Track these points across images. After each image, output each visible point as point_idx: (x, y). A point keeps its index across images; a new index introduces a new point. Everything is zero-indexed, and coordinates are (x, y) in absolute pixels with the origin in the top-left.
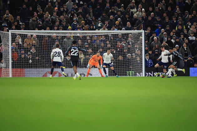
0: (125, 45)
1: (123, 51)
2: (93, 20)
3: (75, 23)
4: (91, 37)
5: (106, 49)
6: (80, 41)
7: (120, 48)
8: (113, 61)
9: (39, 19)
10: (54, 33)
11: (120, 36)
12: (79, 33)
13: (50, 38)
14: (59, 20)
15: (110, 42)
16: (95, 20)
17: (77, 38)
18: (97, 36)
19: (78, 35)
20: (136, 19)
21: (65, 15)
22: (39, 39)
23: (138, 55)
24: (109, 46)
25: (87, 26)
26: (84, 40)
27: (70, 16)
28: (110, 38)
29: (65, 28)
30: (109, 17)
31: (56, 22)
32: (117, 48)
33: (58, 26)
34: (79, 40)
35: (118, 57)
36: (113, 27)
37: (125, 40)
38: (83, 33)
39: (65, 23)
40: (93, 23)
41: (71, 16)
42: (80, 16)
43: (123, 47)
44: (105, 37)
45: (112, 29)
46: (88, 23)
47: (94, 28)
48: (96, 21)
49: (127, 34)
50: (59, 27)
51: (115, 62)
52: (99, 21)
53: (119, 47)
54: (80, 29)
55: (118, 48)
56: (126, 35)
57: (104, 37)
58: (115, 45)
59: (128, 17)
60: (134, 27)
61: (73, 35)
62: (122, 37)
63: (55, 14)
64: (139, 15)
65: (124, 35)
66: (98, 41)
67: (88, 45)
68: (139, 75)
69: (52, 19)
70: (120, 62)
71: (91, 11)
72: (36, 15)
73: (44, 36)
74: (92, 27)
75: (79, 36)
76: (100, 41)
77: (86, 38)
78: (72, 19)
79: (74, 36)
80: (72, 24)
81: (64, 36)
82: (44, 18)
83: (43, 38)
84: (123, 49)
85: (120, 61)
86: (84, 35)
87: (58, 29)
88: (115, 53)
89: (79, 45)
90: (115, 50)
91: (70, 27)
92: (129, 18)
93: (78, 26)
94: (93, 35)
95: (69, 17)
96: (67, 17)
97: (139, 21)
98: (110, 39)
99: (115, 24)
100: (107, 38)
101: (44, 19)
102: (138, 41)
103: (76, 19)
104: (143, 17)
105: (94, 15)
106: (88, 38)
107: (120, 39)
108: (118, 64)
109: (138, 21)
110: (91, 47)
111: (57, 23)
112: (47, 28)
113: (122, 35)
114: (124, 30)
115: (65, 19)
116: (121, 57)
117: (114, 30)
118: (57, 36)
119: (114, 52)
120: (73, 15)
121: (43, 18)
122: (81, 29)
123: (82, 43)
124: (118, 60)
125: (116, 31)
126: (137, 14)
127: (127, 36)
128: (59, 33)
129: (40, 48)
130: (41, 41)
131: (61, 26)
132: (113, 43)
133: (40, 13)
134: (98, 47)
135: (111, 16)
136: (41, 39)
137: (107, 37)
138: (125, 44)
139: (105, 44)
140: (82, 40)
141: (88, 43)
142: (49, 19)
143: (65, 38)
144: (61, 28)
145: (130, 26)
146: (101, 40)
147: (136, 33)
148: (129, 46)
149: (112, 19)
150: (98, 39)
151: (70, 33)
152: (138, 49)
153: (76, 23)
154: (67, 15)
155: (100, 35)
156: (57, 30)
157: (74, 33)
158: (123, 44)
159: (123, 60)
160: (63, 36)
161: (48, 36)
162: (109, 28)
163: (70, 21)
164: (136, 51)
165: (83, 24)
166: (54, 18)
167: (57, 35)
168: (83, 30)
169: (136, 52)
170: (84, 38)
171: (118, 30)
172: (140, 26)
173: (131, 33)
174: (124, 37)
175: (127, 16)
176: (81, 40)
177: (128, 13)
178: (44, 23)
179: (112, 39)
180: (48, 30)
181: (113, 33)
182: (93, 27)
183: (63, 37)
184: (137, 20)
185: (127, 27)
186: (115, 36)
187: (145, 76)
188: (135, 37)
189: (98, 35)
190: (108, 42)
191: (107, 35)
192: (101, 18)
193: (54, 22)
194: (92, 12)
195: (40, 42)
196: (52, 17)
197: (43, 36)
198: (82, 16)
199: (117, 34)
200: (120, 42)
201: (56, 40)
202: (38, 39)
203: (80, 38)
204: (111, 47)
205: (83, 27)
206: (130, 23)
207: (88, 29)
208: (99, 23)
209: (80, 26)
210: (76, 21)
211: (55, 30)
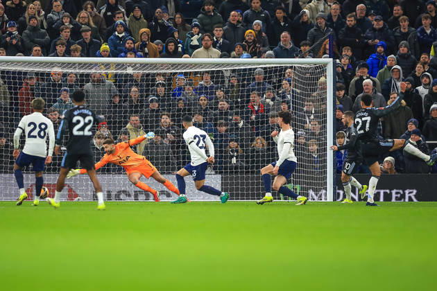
0: (271, 103)
1: (267, 122)
3: (120, 36)
4: (170, 78)
5: (215, 115)
6: (134, 89)
7: (257, 112)
8: (237, 151)
10: (58, 64)
11: (259, 74)
12: (131, 64)
13: (43, 80)
14: (71, 22)
15: (227, 93)
16: (183, 24)
17: (126, 81)
18: (186, 74)
19: (130, 71)
22: (9, 83)
23: (313, 134)
24: (224, 105)
25: (156, 45)
26: (148, 85)
27: (103, 11)
28: (227, 82)
29: (90, 50)
30: (225, 15)
33: (68, 41)
34: (131, 86)
35: (252, 140)
36: (238, 48)
37: (275, 87)
38: (144, 66)
39: (89, 33)
40: (176, 35)
42: (138, 13)
43: (268, 111)
44: (212, 78)
45: (234, 53)
46: (161, 33)
47: (180, 49)
48: (185, 30)
49: (281, 71)
50: (72, 47)
51: (242, 156)
52: (193, 27)
53: (256, 108)
55: (252, 112)
56: (276, 71)
57: (209, 78)
58: (242, 102)
59: (284, 17)
61: (112, 71)
62: (265, 79)
63: (57, 5)
64: (317, 10)
65: (270, 72)
68: (315, 197)
70: (258, 156)
73: (25, 73)
74: (171, 47)
75: (131, 76)
76: (195, 90)
77: (154, 80)
78: (110, 20)
79: (116, 75)
80: (112, 37)
81: (88, 75)
82: (25, 18)
83: (20, 79)
84: (267, 117)
86: (147, 72)
87: (68, 53)
88: (242, 128)
89: (131, 101)
90: (242, 118)
91: (105, 47)
93: (129, 44)
94: (174, 71)
95: (102, 15)
96: (96, 15)
97: (319, 28)
98: (226, 84)
99: (244, 39)
100: (217, 83)
101: (25, 21)
102: (314, 90)
103: (124, 20)
106: (160, 80)
107: (259, 84)
108: (253, 162)
109: (315, 28)
111: (65, 34)
112: (35, 48)
113: (266, 73)
114: (270, 56)
115: (92, 23)
116: (259, 141)
117: (239, 56)
118: (65, 75)
120: (113, 9)
121: (22, 18)
122: (140, 53)
123: (142, 96)
124: (253, 151)
125: (245, 61)
126: (310, 9)
127: (280, 76)
128: (72, 65)
129: (11, 109)
130: (16, 88)
132: (237, 97)
133: (13, 3)
134: (189, 110)
135: (233, 12)
136: (15, 83)
137: (218, 77)
139: (211, 99)
140: (141, 86)
141: (158, 96)
144: (76, 50)
145: (290, 46)
146: (201, 88)
147: (308, 66)
148: (284, 107)
150: (190, 85)
151: (104, 64)
152: (312, 117)
153: (123, 34)
154: (95, 10)
155: (196, 73)
156: (64, 56)
157: (119, 66)
158: (268, 100)
159: (268, 149)
160: (82, 75)
161: (37, 74)
162: (226, 51)
163: (105, 27)
164: (306, 123)
165: (145, 38)
166: (55, 18)
167: (65, 71)
168: (146, 55)
169: (309, 126)
170: (148, 82)
172: (320, 44)
173: (291, 67)
174: (270, 78)
175: (280, 14)
176: (137, 85)
177: (283, 5)
178: (24, 34)
179: (233, 86)
180: (38, 55)
181: (239, 64)
182: (177, 48)
183: (84, 78)
185: (281, 47)
186: (244, 75)
187: (334, 200)
188: (302, 78)
189: (190, 72)
191: (218, 72)
192: (201, 20)
193: (54, 31)
195: (11, 93)
196: (50, 15)
197: (20, 73)
199: (250, 69)
200: (259, 95)
201: (60, 86)
202: (5, 82)
203: (136, 81)
204: (231, 108)
205: (144, 45)
206: (289, 36)
207: (160, 52)
208: (193, 35)
209: (134, 43)
210: (122, 29)
211: (58, 56)
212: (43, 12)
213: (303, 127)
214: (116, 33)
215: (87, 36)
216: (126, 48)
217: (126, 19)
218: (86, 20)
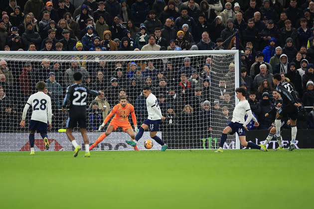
0: (196, 81)
1: (194, 95)
2: (128, 28)
3: (90, 36)
4: (125, 65)
5: (157, 90)
6: (100, 73)
7: (186, 88)
8: (173, 115)
9: (13, 25)
10: (46, 56)
11: (188, 61)
12: (98, 55)
13: (36, 67)
14: (56, 27)
15: (165, 74)
16: (133, 27)
17: (94, 67)
18: (136, 62)
19: (97, 60)
20: (221, 27)
21: (68, 18)
22: (13, 70)
23: (225, 103)
24: (163, 83)
25: (115, 42)
26: (109, 70)
28: (165, 67)
29: (70, 46)
30: (164, 21)
31: (50, 32)
32: (179, 88)
33: (54, 40)
34: (98, 70)
35: (183, 107)
36: (172, 44)
37: (198, 70)
38: (107, 56)
39: (68, 34)
40: (129, 35)
41: (82, 21)
42: (102, 20)
43: (194, 87)
44: (154, 64)
45: (169, 47)
47: (132, 45)
48: (135, 31)
49: (202, 59)
50: (56, 45)
51: (176, 119)
52: (141, 29)
53: (185, 85)
54: (100, 47)
55: (183, 88)
56: (199, 59)
57: (152, 64)
58: (176, 81)
59: (204, 21)
60: (218, 43)
61: (85, 61)
62: (191, 64)
63: (47, 15)
64: (227, 16)
65: (195, 60)
66: (139, 74)
67: (117, 81)
68: (227, 146)
69: (41, 26)
70: (187, 119)
71: (125, 8)
72: (5, 18)
73: (24, 63)
74: (126, 43)
75: (98, 63)
76: (143, 73)
77: (114, 66)
79: (87, 63)
80: (84, 37)
81: (68, 64)
82: (23, 24)
83: (20, 66)
84: (194, 91)
85: (187, 115)
86: (109, 61)
87: (53, 49)
88: (176, 99)
89: (98, 81)
90: (176, 92)
91: (79, 44)
92: (205, 23)
93: (96, 41)
94: (128, 60)
95: (77, 21)
96: (73, 22)
97: (228, 29)
98: (165, 69)
99: (176, 37)
100: (158, 68)
101: (24, 27)
102: (226, 72)
103: (93, 25)
104: (236, 22)
105: (130, 18)
106: (118, 66)
107: (188, 68)
108: (184, 122)
109: (226, 29)
110: (125, 87)
111: (52, 35)
112: (31, 46)
113: (192, 60)
114: (194, 49)
115: (68, 27)
116: (188, 108)
117: (173, 49)
118: (52, 64)
119: (175, 97)
120: (85, 17)
121: (21, 25)
122: (104, 48)
123: (105, 78)
124: (184, 115)
125: (178, 52)
126: (223, 16)
127: (202, 62)
128: (57, 56)
129: (15, 88)
130: (17, 74)
131: (61, 42)
132: (172, 77)
133: (15, 14)
134: (139, 87)
135: (168, 19)
136: (17, 70)
137: (158, 64)
138: (197, 79)
139: (154, 79)
140: (105, 70)
141: (117, 77)
142: (35, 27)
143: (68, 68)
144: (59, 46)
145: (208, 41)
147: (222, 56)
148: (206, 84)
149: (170, 26)
150: (139, 69)
151: (79, 56)
152: (225, 91)
153: (92, 35)
154: (72, 18)
155: (143, 61)
156: (51, 50)
157: (89, 57)
158: (193, 79)
159: (194, 114)
160: (64, 64)
161: (32, 63)
163: (79, 30)
164: (220, 95)
165: (108, 37)
166: (45, 24)
167: (52, 60)
168: (108, 49)
169: (222, 97)
170: (110, 68)
171: (182, 49)
172: (230, 40)
173: (210, 56)
174: (195, 64)
175: (201, 19)
177: (204, 13)
178: (23, 36)
179: (169, 70)
180: (33, 50)
181: (173, 55)
182: (129, 44)
183: (66, 66)
184: (223, 27)
185: (202, 42)
186: (177, 62)
187: (241, 148)
188: (218, 64)
189: (140, 61)
190: (160, 76)
191: (159, 60)
192: (146, 25)
193: (44, 32)
194: (127, 10)
195: (14, 77)
196: (41, 22)
197: (20, 62)
198: (105, 20)
199: (181, 58)
200: (187, 76)
201: (49, 71)
202: (10, 69)
203: (101, 67)
204: (168, 85)
205: (107, 42)
206: (207, 34)
207: (118, 47)
208: (141, 35)
209: (100, 41)
210: (92, 31)
211: (47, 50)
212: (36, 20)
213: (218, 98)
214: (87, 34)
215: (67, 36)
216: (94, 44)
217: (94, 24)
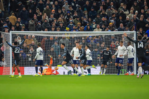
12: (75, 33)
21: (62, 17)
22: (38, 40)
25: (82, 28)
27: (66, 17)
36: (107, 28)
40: (88, 24)
41: (68, 18)
46: (83, 24)
50: (57, 28)
52: (93, 22)
53: (113, 46)
54: (76, 30)
58: (108, 45)
63: (52, 16)
65: (117, 36)
72: (35, 17)
73: (43, 37)
76: (94, 41)
77: (81, 39)
78: (68, 20)
79: (70, 37)
80: (69, 25)
83: (41, 38)
86: (80, 36)
87: (55, 30)
93: (74, 27)
101: (42, 21)
103: (72, 20)
111: (54, 25)
114: (116, 31)
117: (107, 31)
120: (69, 17)
122: (77, 30)
126: (129, 16)
128: (57, 34)
132: (107, 43)
135: (103, 18)
136: (40, 40)
145: (123, 28)
153: (72, 24)
160: (60, 37)
161: (46, 37)
163: (67, 22)
165: (79, 25)
168: (79, 31)
175: (121, 18)
180: (47, 31)
185: (120, 28)
186: (109, 37)
189: (93, 36)
191: (101, 36)
192: (96, 20)
194: (87, 14)
196: (50, 19)
197: (41, 36)
204: (105, 47)
205: (79, 28)
207: (84, 30)
209: (76, 27)
210: (72, 23)
211: (52, 31)
214: (70, 24)
216: (73, 29)
217: (73, 20)
218: (61, 20)
